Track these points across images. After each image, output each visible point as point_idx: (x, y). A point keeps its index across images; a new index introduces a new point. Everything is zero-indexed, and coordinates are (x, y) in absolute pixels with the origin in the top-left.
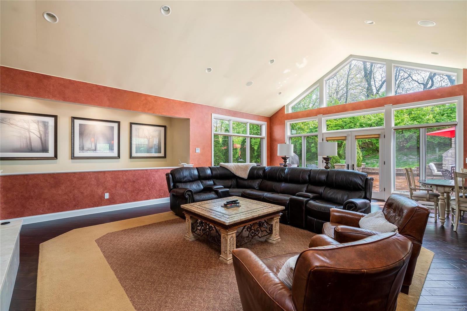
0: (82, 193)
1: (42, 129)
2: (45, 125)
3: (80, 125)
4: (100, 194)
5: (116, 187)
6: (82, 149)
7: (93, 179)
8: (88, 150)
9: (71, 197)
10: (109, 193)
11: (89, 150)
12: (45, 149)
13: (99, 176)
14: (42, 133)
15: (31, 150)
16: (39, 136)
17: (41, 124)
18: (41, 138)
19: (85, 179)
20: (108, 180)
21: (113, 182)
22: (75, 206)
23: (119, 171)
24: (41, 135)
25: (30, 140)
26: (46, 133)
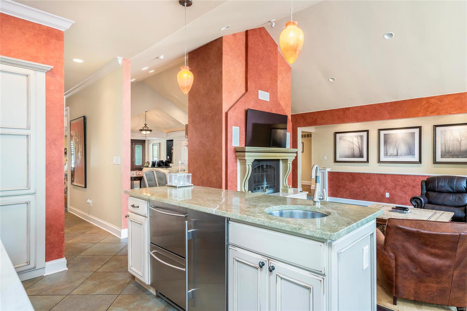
0: (369, 189)
1: (360, 141)
2: (362, 137)
3: (385, 135)
4: (382, 192)
5: (395, 189)
6: (386, 154)
7: (377, 180)
8: (391, 156)
9: (362, 191)
10: (390, 193)
11: (391, 155)
12: (361, 156)
13: (381, 177)
14: (360, 144)
15: (354, 156)
16: (358, 146)
17: (359, 138)
18: (359, 148)
19: (370, 179)
20: (388, 181)
21: (393, 184)
22: (364, 198)
23: (398, 175)
25: (353, 149)
26: (362, 143)
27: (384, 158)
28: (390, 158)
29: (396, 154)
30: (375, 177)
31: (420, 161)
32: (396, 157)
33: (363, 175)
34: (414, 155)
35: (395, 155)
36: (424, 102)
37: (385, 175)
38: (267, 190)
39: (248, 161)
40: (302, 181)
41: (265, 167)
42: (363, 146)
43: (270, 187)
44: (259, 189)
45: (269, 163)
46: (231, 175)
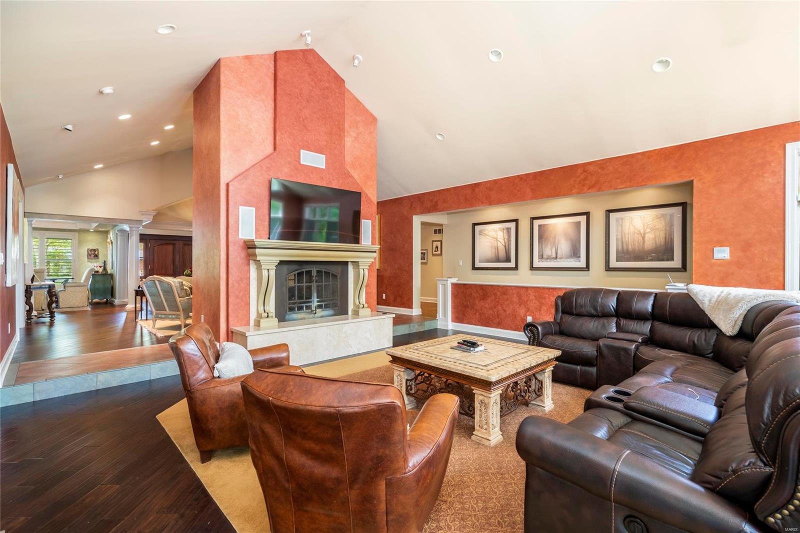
0: (505, 311)
1: (506, 237)
2: (508, 229)
3: (540, 226)
4: (522, 316)
5: (540, 310)
6: (541, 257)
7: (515, 296)
8: (547, 259)
9: (496, 313)
10: (532, 317)
11: (549, 258)
12: (508, 260)
13: (522, 292)
14: (506, 241)
15: (498, 260)
16: (504, 244)
17: (505, 231)
18: (505, 246)
19: (507, 295)
20: (531, 298)
21: (537, 303)
22: (499, 324)
24: (505, 243)
25: (498, 249)
26: (509, 240)
27: (539, 262)
28: (547, 262)
29: (554, 255)
30: (514, 291)
31: (587, 268)
32: (555, 260)
33: (497, 288)
34: (580, 257)
35: (553, 258)
36: (580, 171)
37: (527, 288)
38: (318, 310)
39: (264, 264)
40: (422, 298)
41: (314, 274)
42: (511, 244)
43: (327, 307)
44: (300, 308)
45: (323, 268)
46: (236, 285)
